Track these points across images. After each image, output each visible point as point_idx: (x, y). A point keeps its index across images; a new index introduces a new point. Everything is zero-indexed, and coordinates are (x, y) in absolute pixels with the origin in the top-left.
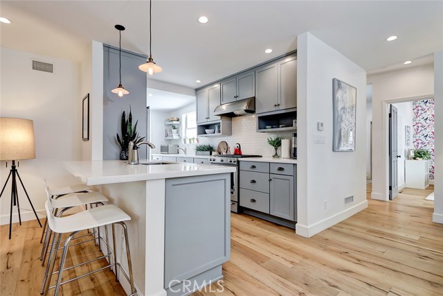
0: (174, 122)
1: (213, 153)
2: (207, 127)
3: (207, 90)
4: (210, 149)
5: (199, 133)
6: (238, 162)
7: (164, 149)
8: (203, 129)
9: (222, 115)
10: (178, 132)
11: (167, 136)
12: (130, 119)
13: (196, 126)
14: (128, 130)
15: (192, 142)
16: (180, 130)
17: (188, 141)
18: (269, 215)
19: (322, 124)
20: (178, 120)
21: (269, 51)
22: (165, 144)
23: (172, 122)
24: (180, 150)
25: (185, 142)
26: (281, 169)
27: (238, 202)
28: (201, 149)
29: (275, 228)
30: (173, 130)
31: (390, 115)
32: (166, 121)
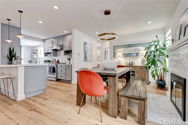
0: (35, 51)
1: (50, 63)
2: (48, 53)
3: (47, 40)
4: (49, 61)
5: (45, 56)
6: (57, 65)
7: (30, 62)
8: (46, 54)
9: (53, 50)
10: (36, 55)
11: (31, 56)
12: (13, 50)
13: (43, 53)
14: (12, 54)
15: (43, 59)
16: (37, 54)
17: (41, 59)
18: (65, 80)
19: (79, 54)
20: (37, 50)
21: (65, 32)
22: (30, 60)
23: (34, 51)
24: (38, 62)
25: (40, 59)
26: (68, 66)
27: (57, 78)
28: (46, 61)
29: (67, 83)
30: (34, 54)
31: (105, 52)
32: (31, 50)
